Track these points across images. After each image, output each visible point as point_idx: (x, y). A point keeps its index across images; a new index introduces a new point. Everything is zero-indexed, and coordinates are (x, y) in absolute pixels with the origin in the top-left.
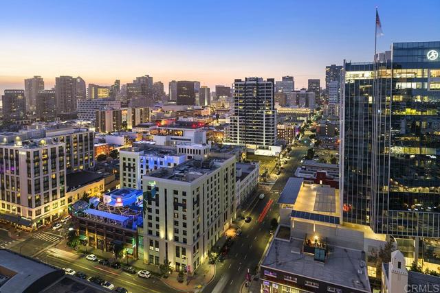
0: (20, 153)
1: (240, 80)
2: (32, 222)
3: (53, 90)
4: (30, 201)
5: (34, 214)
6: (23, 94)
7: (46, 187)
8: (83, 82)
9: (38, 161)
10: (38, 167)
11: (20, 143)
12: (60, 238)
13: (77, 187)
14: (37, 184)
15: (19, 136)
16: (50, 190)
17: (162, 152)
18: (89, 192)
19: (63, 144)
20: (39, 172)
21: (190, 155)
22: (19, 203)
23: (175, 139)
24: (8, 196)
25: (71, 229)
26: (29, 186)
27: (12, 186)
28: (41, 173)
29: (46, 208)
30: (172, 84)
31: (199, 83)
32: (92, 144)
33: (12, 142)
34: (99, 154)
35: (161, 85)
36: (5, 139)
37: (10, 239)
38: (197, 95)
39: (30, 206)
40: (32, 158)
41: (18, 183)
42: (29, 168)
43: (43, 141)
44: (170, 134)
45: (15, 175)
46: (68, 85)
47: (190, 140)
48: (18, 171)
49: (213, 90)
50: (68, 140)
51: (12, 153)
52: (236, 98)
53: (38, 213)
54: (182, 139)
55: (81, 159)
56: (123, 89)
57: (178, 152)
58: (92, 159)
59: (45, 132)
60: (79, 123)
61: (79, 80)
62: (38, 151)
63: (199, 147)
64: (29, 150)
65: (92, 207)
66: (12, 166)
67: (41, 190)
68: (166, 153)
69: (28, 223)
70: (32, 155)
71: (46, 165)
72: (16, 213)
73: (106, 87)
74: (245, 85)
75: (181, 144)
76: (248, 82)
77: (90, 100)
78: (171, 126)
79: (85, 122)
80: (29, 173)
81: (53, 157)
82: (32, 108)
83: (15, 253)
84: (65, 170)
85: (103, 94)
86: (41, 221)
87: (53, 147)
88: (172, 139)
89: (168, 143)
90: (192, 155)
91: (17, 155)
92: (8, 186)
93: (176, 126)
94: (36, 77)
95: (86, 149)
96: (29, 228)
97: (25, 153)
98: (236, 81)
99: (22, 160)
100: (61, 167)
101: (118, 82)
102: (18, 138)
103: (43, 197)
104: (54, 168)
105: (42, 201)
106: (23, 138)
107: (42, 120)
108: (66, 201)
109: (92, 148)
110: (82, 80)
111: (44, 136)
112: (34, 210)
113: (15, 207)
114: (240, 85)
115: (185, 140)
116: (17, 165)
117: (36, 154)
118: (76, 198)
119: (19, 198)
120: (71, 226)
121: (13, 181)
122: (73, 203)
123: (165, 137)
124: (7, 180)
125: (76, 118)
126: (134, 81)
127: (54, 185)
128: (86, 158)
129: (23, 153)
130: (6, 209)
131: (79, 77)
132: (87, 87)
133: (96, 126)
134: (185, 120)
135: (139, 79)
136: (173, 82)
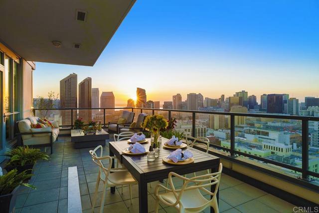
17: (251, 146)
21: (273, 151)
23: (262, 138)
31: (288, 95)
32: (205, 135)
35: (254, 97)
44: (258, 134)
47: (274, 140)
54: (267, 139)
56: (226, 101)
57: (263, 147)
61: (199, 96)
63: (282, 146)
68: (254, 147)
75: (266, 142)
77: (206, 108)
78: (259, 128)
88: (259, 137)
89: (256, 140)
90: (275, 151)
93: (263, 128)
94: (178, 94)
101: (223, 96)
110: (201, 96)
115: (270, 139)
123: (254, 135)
126: (234, 95)
131: (200, 94)
132: (204, 99)
135: (237, 93)
136: (264, 95)
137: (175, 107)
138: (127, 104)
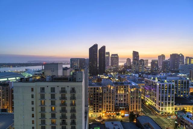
0: (157, 84)
2: (160, 112)
3: (169, 60)
4: (159, 103)
5: (160, 109)
6: (157, 62)
7: (166, 100)
8: (183, 56)
9: (163, 88)
10: (163, 91)
11: (157, 80)
12: (171, 124)
13: (179, 104)
14: (162, 98)
15: (157, 77)
16: (167, 102)
18: (186, 109)
19: (174, 84)
20: (163, 93)
22: (155, 102)
24: (152, 99)
25: (176, 122)
26: (160, 97)
27: (154, 95)
28: (164, 94)
29: (165, 108)
32: (188, 86)
33: (154, 79)
34: (191, 91)
36: (152, 78)
37: (153, 115)
39: (159, 105)
40: (161, 87)
41: (156, 95)
42: (160, 90)
43: (165, 81)
45: (155, 92)
46: (175, 57)
48: (156, 90)
50: (176, 82)
51: (154, 83)
53: (162, 109)
55: (182, 92)
58: (188, 93)
59: (166, 77)
60: (180, 75)
61: (181, 55)
62: (163, 85)
64: (160, 83)
65: (188, 117)
66: (154, 88)
67: (164, 100)
70: (161, 85)
71: (166, 91)
72: (154, 106)
77: (187, 64)
79: (183, 75)
80: (160, 92)
81: (170, 88)
82: (160, 67)
83: (154, 121)
84: (174, 95)
86: (163, 113)
87: (169, 84)
92: (152, 95)
94: (162, 55)
95: (185, 88)
96: (158, 114)
97: (159, 84)
99: (158, 87)
100: (173, 93)
102: (156, 78)
103: (164, 104)
104: (169, 93)
106: (158, 78)
107: (164, 72)
108: (174, 109)
109: (188, 88)
111: (166, 79)
112: (161, 107)
113: (154, 103)
116: (156, 88)
118: (179, 109)
119: (155, 101)
121: (154, 94)
122: (177, 111)
124: (152, 93)
125: (179, 72)
127: (169, 100)
128: (185, 92)
129: (158, 84)
130: (151, 103)
131: (181, 54)
132: (185, 58)
133: (190, 77)
137: (160, 63)
138: (126, 61)
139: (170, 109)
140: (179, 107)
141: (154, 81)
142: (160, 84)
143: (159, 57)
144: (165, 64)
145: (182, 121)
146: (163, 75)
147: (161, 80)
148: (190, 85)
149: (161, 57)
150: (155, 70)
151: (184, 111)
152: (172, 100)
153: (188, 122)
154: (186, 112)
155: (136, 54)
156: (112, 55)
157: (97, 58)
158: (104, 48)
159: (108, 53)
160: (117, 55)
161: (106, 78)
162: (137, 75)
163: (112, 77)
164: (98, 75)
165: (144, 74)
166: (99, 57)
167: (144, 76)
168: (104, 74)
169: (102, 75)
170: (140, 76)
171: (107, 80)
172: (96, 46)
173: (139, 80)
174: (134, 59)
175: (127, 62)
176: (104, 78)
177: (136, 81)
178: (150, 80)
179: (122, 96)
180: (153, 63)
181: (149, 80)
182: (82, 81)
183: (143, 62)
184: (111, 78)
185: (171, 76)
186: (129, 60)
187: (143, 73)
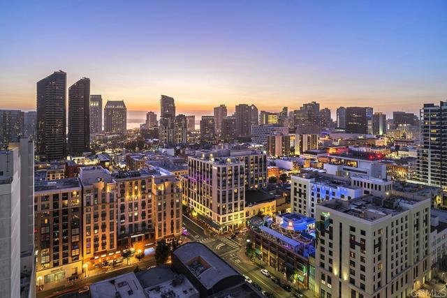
0: (213, 167)
1: (432, 105)
2: (220, 226)
3: (233, 116)
4: (219, 208)
5: (221, 220)
6: (213, 120)
7: (230, 199)
8: (256, 109)
9: (225, 176)
10: (225, 181)
11: (213, 159)
12: (240, 247)
13: (253, 204)
14: (224, 195)
15: (213, 154)
16: (233, 202)
17: (335, 183)
18: (263, 210)
19: (243, 164)
20: (225, 185)
21: (367, 189)
22: (211, 208)
23: (348, 170)
24: (204, 201)
25: (248, 241)
26: (219, 196)
27: (207, 194)
28: (227, 186)
29: (229, 217)
30: (340, 111)
31: (372, 109)
32: (265, 166)
33: (207, 158)
34: (270, 176)
35: (328, 111)
36: (203, 156)
37: (205, 237)
38: (370, 123)
39: (219, 213)
40: (221, 173)
41: (211, 191)
42: (219, 181)
43: (229, 160)
44: (341, 164)
45: (209, 185)
46: (244, 112)
47: (366, 173)
48: (211, 182)
49: (390, 117)
50: (247, 161)
51: (208, 167)
52: (425, 127)
53: (224, 220)
54: (357, 171)
55: (256, 179)
56: (290, 116)
57: (353, 184)
58: (265, 180)
59: (229, 152)
60: (253, 146)
61: (253, 108)
62: (225, 168)
63: (379, 181)
64: (220, 166)
65: (266, 225)
66: (208, 177)
67: (227, 200)
68: (339, 184)
69: (217, 227)
70: (221, 170)
71: (230, 180)
72: (209, 216)
73: (275, 114)
74: (440, 110)
75: (355, 176)
76: (444, 107)
77: (262, 125)
78: (344, 155)
79: (258, 146)
80: (219, 185)
81: (236, 174)
82: (218, 131)
83: (209, 249)
84: (244, 187)
85: (273, 120)
86: (226, 227)
87: (236, 165)
88: (344, 169)
89: (340, 173)
90: (370, 190)
91: (211, 169)
92: (204, 193)
93: (348, 156)
94: (221, 106)
95: (261, 170)
96: (217, 231)
97: (216, 168)
98: (425, 105)
99: (215, 174)
100: (242, 184)
101: (285, 109)
102: (211, 155)
103: (228, 207)
104: (236, 183)
105: (227, 211)
106: (215, 156)
107: (226, 141)
108: (245, 214)
109: (265, 169)
110: (255, 108)
111: (229, 155)
112: (221, 217)
113: (208, 210)
114: (432, 111)
116: (211, 177)
117: (224, 169)
118: (252, 213)
119: (211, 205)
120: (249, 238)
121: (207, 190)
122: (249, 217)
123: (336, 166)
124: (204, 188)
125: (250, 141)
126: (301, 108)
127: (236, 198)
128: (260, 178)
129: (215, 168)
130: (202, 211)
131: (253, 105)
132: (259, 113)
133: (267, 149)
134: (357, 149)
135: (305, 105)
136: (341, 108)
137: (218, 123)
138: (146, 119)
139: (237, 218)
140: (252, 210)
141: (206, 162)
142: (219, 168)
143: (216, 109)
144: (227, 124)
145: (258, 236)
146: (224, 147)
147: (220, 159)
148: (268, 163)
149: (220, 111)
150: (210, 139)
151: (260, 216)
152: (242, 198)
153: (267, 234)
154: (264, 216)
155: (167, 102)
156: (109, 103)
157: (65, 110)
158: (84, 84)
159: (98, 98)
160: (122, 103)
161: (92, 165)
162: (172, 152)
163: (108, 161)
164: (68, 158)
165: (187, 149)
166: (69, 109)
167: (186, 153)
168: (84, 153)
169: (81, 156)
170: (177, 153)
171: (94, 168)
172: (60, 77)
173: (176, 162)
174: (164, 115)
175: (147, 121)
176: (86, 163)
177: (171, 166)
178: (200, 161)
179: (136, 205)
180: (204, 122)
181: (197, 160)
182: (10, 181)
183: (183, 122)
184: (107, 164)
185: (238, 148)
186: (151, 116)
187: (183, 146)
